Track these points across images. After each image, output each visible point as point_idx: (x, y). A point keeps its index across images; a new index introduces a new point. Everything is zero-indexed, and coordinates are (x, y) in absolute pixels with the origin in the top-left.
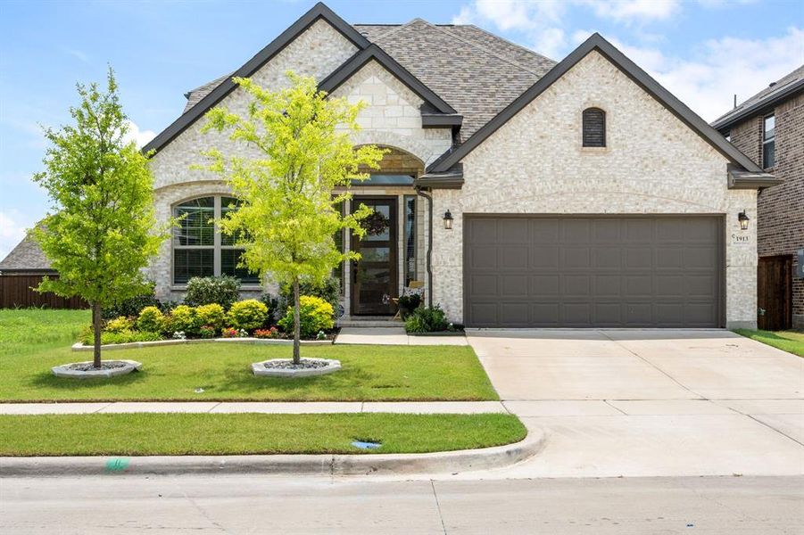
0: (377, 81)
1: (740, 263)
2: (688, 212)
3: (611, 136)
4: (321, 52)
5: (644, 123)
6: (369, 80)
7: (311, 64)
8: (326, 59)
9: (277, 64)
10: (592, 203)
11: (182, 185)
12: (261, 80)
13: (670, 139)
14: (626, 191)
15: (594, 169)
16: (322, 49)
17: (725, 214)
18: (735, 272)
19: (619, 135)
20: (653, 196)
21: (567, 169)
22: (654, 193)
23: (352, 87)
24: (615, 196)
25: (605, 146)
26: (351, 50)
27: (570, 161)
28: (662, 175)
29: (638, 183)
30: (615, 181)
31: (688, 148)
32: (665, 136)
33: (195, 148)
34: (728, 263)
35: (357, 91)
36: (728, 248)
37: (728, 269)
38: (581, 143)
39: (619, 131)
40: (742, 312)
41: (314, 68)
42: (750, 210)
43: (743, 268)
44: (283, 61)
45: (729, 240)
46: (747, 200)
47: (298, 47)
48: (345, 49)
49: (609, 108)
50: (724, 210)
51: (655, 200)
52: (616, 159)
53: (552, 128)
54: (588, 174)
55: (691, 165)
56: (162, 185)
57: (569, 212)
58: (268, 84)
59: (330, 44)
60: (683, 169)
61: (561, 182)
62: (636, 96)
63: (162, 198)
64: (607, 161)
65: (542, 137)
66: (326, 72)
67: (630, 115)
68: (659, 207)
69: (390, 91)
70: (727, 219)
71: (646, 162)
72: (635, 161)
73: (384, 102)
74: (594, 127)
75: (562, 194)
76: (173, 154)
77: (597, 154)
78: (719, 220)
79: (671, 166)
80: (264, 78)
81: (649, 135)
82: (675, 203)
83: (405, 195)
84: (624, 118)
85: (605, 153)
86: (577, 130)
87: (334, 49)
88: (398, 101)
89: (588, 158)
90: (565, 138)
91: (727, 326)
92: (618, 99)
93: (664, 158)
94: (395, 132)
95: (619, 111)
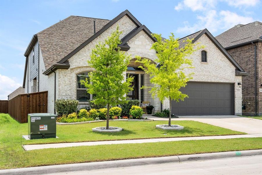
0: (143, 37)
2: (226, 82)
3: (208, 59)
4: (125, 26)
5: (216, 56)
6: (141, 37)
7: (122, 30)
8: (127, 28)
9: (112, 28)
10: (204, 78)
11: (80, 67)
12: (107, 33)
13: (222, 61)
14: (212, 75)
15: (204, 69)
16: (126, 25)
17: (235, 83)
18: (237, 99)
19: (210, 59)
20: (218, 77)
21: (198, 68)
22: (219, 76)
23: (136, 38)
24: (209, 77)
25: (206, 62)
26: (135, 26)
27: (198, 66)
28: (220, 71)
29: (215, 73)
30: (209, 72)
31: (226, 64)
32: (221, 60)
33: (85, 55)
34: (235, 97)
35: (137, 40)
36: (235, 92)
37: (235, 99)
38: (201, 61)
39: (210, 58)
40: (239, 111)
41: (123, 31)
42: (240, 82)
43: (239, 98)
44: (114, 28)
45: (236, 90)
46: (239, 79)
47: (119, 24)
48: (133, 26)
49: (208, 51)
50: (235, 82)
51: (219, 78)
52: (210, 66)
53: (194, 56)
54: (203, 70)
55: (227, 69)
56: (74, 67)
57: (198, 81)
58: (109, 35)
59: (128, 24)
60: (225, 70)
61: (196, 72)
62: (214, 48)
63: (73, 71)
64: (207, 66)
65: (191, 58)
66: (127, 33)
67: (213, 53)
68: (220, 80)
69: (147, 41)
70: (235, 84)
71: (217, 67)
72: (214, 67)
73: (145, 44)
74: (204, 56)
75: (196, 75)
76: (78, 56)
77: (205, 64)
78: (233, 85)
79: (223, 69)
80: (108, 33)
81: (217, 59)
82: (224, 79)
83: (141, 74)
84: (211, 54)
85: (207, 64)
86: (200, 57)
87: (129, 25)
88: (149, 44)
89: (203, 65)
90: (197, 59)
91: (235, 114)
92: (210, 48)
93: (221, 66)
94: (148, 53)
95: (210, 52)
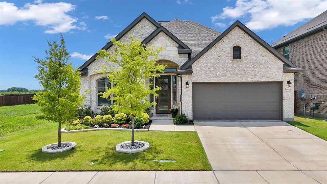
0: (163, 38)
1: (288, 98)
2: (270, 81)
3: (243, 56)
4: (145, 29)
5: (254, 51)
6: (161, 38)
7: (141, 33)
8: (146, 31)
9: (130, 33)
10: (236, 78)
11: (100, 73)
12: (125, 39)
13: (263, 56)
14: (248, 74)
15: (237, 67)
16: (145, 28)
17: (283, 82)
18: (286, 101)
19: (245, 55)
20: (257, 76)
21: (228, 67)
22: (258, 75)
23: (155, 41)
24: (244, 76)
25: (240, 59)
26: (154, 28)
27: (228, 64)
28: (260, 68)
29: (252, 71)
30: (244, 71)
31: (269, 59)
32: (261, 55)
33: (104, 61)
34: (284, 99)
35: (156, 42)
36: (284, 93)
37: (284, 101)
38: (232, 58)
39: (246, 54)
40: (289, 115)
41: (142, 34)
42: (291, 80)
43: (289, 100)
44: (132, 32)
45: (284, 90)
46: (291, 77)
47: (137, 28)
48: (153, 28)
49: (242, 46)
50: (282, 80)
51: (258, 77)
52: (244, 63)
53: (222, 53)
54: (235, 68)
55: (270, 65)
56: (93, 74)
57: (228, 81)
58: (127, 40)
59: (148, 26)
60: (268, 67)
61: (226, 72)
62: (251, 42)
63: (94, 78)
64: (241, 64)
65: (219, 56)
66: (146, 36)
67: (249, 48)
68: (260, 79)
69: (167, 42)
70: (283, 83)
71: (255, 64)
72: (251, 64)
73: (166, 46)
74: (237, 53)
75: (226, 75)
76: (97, 63)
77: (238, 61)
78: (280, 84)
79: (264, 65)
80: (126, 38)
81: (256, 55)
82: (265, 78)
83: (173, 75)
84: (247, 49)
85: (240, 61)
86: (231, 54)
87: (149, 28)
88: (170, 45)
89: (235, 63)
90: (227, 56)
91: (284, 120)
92: (245, 43)
93: (261, 63)
94: (169, 55)
95: (245, 47)
